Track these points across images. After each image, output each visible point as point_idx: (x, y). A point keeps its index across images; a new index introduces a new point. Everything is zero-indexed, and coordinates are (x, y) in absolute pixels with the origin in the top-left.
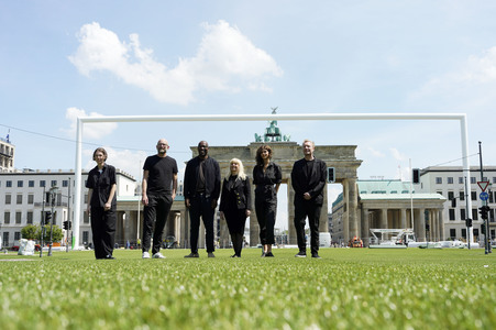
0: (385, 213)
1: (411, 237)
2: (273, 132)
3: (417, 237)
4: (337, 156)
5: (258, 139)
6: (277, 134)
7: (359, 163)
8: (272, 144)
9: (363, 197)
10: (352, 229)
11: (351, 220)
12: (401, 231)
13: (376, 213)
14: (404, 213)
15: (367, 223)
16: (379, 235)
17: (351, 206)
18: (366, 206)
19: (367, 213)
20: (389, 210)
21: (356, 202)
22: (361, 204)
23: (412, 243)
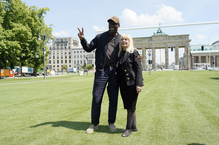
0: (200, 58)
1: (209, 66)
2: (159, 31)
3: (212, 66)
4: (182, 38)
5: (154, 34)
6: (161, 32)
7: (190, 41)
8: (159, 36)
9: (192, 52)
10: (187, 63)
11: (187, 60)
12: (205, 64)
13: (197, 58)
14: (207, 58)
15: (193, 61)
16: (197, 65)
17: (187, 55)
18: (193, 55)
19: (193, 58)
20: (201, 57)
21: (189, 54)
22: (191, 55)
23: (209, 68)
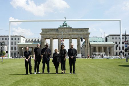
0: (97, 48)
1: (104, 55)
2: (65, 24)
3: (106, 55)
4: (83, 31)
5: (61, 26)
6: (66, 25)
7: (90, 34)
8: (65, 28)
9: (91, 43)
10: (87, 52)
11: (87, 50)
12: (102, 53)
13: (95, 48)
14: (103, 48)
15: (92, 51)
16: (95, 54)
17: (87, 46)
18: (92, 46)
19: (92, 48)
21: (89, 45)
22: (90, 45)
23: (105, 57)
